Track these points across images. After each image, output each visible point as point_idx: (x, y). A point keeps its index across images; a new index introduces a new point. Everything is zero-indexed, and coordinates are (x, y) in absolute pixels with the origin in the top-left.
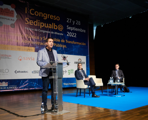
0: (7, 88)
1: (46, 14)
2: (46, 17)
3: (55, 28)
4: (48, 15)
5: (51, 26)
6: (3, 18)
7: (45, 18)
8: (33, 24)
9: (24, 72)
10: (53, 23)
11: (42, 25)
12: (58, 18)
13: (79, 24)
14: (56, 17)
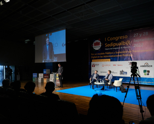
1: (117, 37)
2: (117, 39)
6: (95, 47)
9: (105, 72)
11: (115, 45)
12: (126, 37)
13: (147, 34)
14: (124, 37)
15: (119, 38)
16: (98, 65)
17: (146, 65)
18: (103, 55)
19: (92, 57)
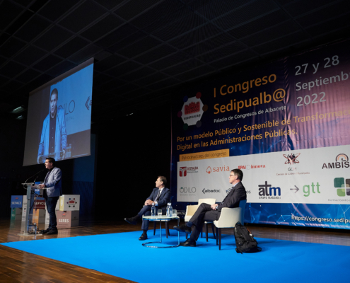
1: (247, 83)
2: (248, 87)
3: (265, 102)
5: (257, 100)
6: (188, 118)
7: (246, 90)
8: (226, 109)
9: (215, 191)
10: (261, 94)
11: (241, 105)
12: (272, 78)
13: (336, 62)
14: (267, 79)
15: (254, 83)
16: (196, 170)
17: (339, 160)
18: (208, 140)
19: (179, 147)
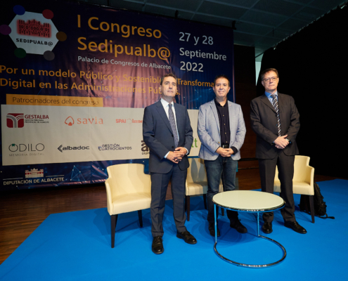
0: (43, 180)
1: (128, 27)
2: (128, 32)
3: (149, 55)
4: (133, 28)
5: (141, 51)
7: (126, 34)
8: (97, 48)
9: (81, 148)
10: (145, 45)
13: (211, 42)
14: (152, 32)
15: (136, 30)
16: (45, 120)
